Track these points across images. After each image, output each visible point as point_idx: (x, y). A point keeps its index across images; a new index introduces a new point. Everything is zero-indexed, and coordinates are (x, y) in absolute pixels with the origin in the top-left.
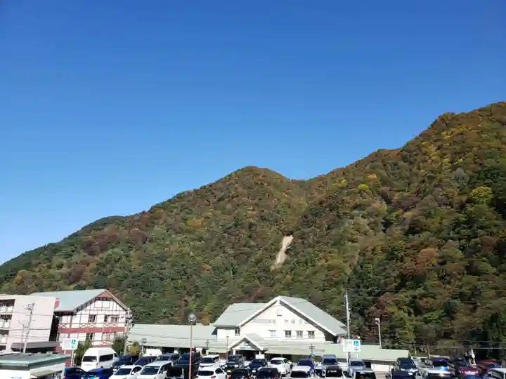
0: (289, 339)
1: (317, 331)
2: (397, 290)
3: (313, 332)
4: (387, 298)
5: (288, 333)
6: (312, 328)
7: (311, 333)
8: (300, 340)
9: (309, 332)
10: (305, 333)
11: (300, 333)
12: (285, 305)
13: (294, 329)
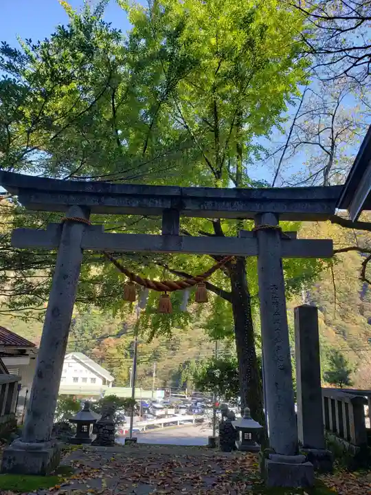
0: (76, 384)
1: (98, 378)
2: (118, 335)
3: (95, 379)
4: (111, 341)
5: (76, 379)
6: (94, 376)
7: (93, 380)
8: (84, 384)
9: (92, 379)
10: (89, 380)
11: (85, 379)
12: (75, 359)
13: (80, 376)
